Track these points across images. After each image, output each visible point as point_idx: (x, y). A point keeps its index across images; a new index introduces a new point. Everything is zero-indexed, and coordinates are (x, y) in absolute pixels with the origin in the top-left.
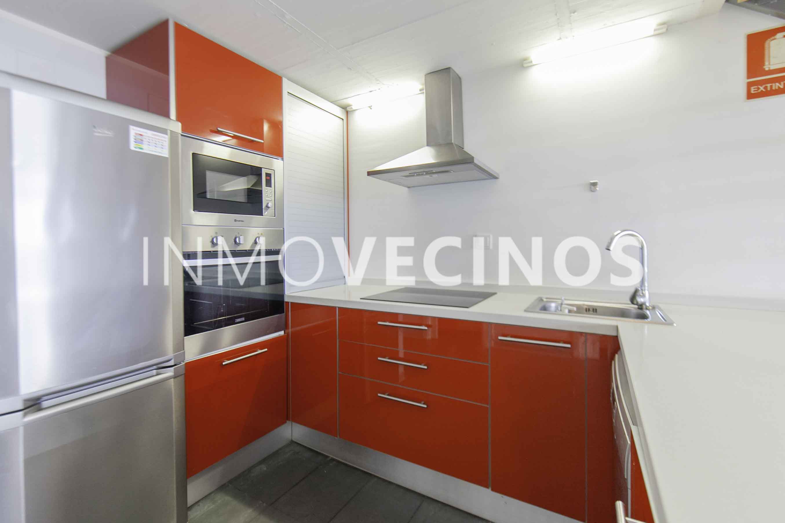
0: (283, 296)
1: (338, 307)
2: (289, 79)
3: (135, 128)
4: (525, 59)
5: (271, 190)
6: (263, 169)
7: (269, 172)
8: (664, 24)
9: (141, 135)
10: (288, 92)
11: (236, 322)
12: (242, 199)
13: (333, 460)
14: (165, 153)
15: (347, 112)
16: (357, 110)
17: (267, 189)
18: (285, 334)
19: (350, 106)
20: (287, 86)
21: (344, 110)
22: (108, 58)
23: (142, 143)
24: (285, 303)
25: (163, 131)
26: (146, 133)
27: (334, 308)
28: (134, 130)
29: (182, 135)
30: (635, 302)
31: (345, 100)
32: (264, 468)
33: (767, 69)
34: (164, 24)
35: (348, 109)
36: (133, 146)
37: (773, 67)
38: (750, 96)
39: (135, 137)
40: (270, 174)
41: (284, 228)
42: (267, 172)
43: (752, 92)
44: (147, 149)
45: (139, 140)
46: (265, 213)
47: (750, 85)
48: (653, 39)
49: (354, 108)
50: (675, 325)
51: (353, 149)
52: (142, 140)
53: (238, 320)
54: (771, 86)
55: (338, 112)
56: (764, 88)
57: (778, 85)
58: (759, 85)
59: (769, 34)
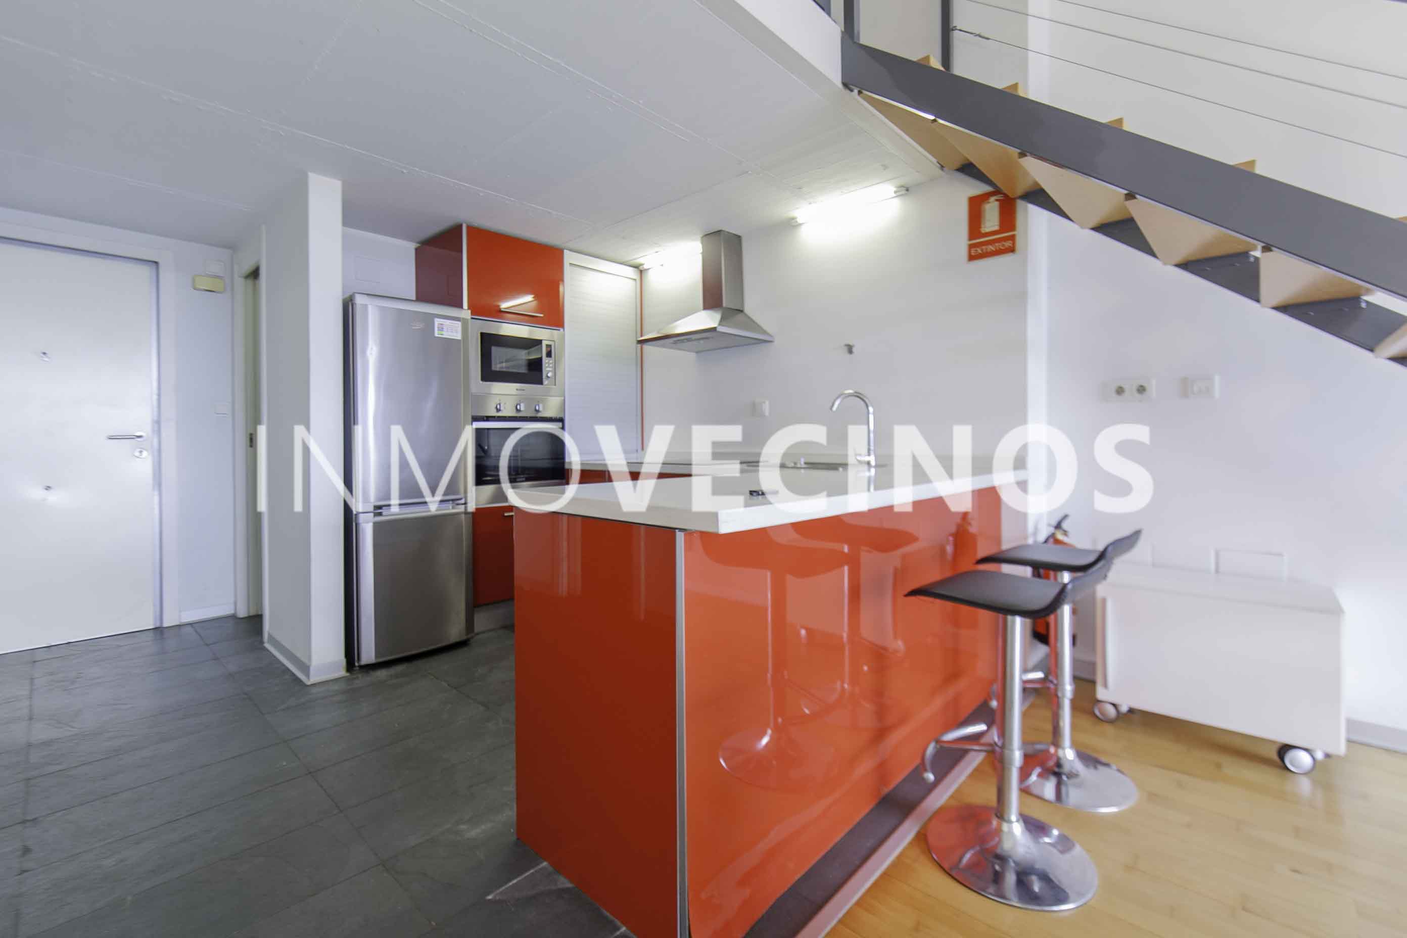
2: (571, 250)
3: (439, 320)
5: (551, 360)
6: (544, 341)
7: (549, 344)
9: (443, 324)
10: (570, 264)
12: (523, 370)
14: (459, 337)
15: (641, 271)
16: (648, 269)
17: (547, 360)
19: (642, 265)
20: (569, 257)
21: (636, 269)
22: (417, 250)
23: (442, 331)
25: (457, 319)
26: (446, 322)
28: (437, 321)
29: (472, 318)
31: (636, 261)
33: (983, 232)
34: (460, 227)
35: (641, 268)
36: (437, 334)
37: (987, 230)
38: (972, 258)
39: (438, 326)
40: (551, 346)
41: (564, 397)
42: (547, 344)
43: (973, 254)
44: (446, 335)
45: (441, 329)
46: (546, 382)
47: (971, 247)
49: (645, 267)
51: (646, 312)
52: (443, 329)
54: (986, 249)
55: (631, 272)
56: (982, 250)
57: (991, 248)
58: (978, 247)
59: (985, 197)
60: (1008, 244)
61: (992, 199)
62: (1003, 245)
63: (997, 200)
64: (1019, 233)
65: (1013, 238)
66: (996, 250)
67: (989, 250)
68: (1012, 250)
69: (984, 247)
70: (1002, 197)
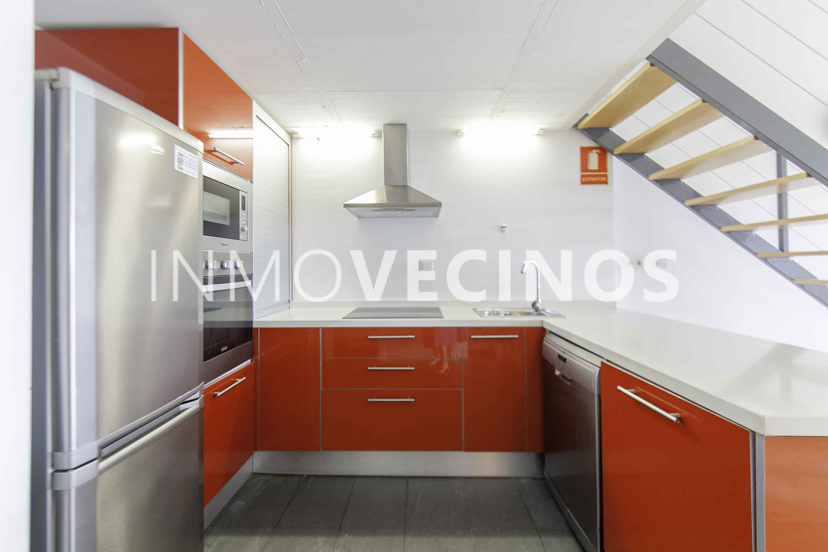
0: (251, 322)
1: (321, 328)
2: (259, 104)
3: (177, 146)
4: (459, 130)
5: (245, 213)
6: (240, 191)
7: (244, 194)
8: (542, 129)
9: (182, 155)
10: (256, 115)
11: (222, 351)
12: (227, 222)
13: (309, 476)
14: (196, 175)
15: (292, 139)
16: (302, 138)
17: (242, 212)
18: (252, 362)
19: (298, 134)
20: (255, 109)
21: (290, 136)
23: (182, 163)
24: (253, 329)
25: (195, 151)
26: (184, 153)
27: (317, 329)
28: (177, 149)
30: (535, 307)
31: (293, 128)
32: (241, 503)
33: (589, 169)
34: (174, 32)
35: (296, 136)
36: (176, 166)
37: (592, 168)
38: (583, 183)
39: (178, 156)
40: (245, 197)
41: (253, 253)
42: (243, 195)
43: (583, 181)
44: (184, 169)
45: (180, 159)
46: (240, 237)
47: (582, 176)
48: (536, 136)
49: (301, 136)
50: (567, 318)
52: (182, 160)
53: (223, 349)
55: (286, 137)
56: (589, 180)
57: (594, 179)
58: (587, 177)
59: (591, 149)
60: (604, 179)
61: (594, 151)
62: (601, 179)
63: (596, 152)
64: (608, 173)
65: (606, 176)
66: (597, 181)
67: (592, 180)
68: (606, 183)
69: (590, 178)
70: (599, 151)
